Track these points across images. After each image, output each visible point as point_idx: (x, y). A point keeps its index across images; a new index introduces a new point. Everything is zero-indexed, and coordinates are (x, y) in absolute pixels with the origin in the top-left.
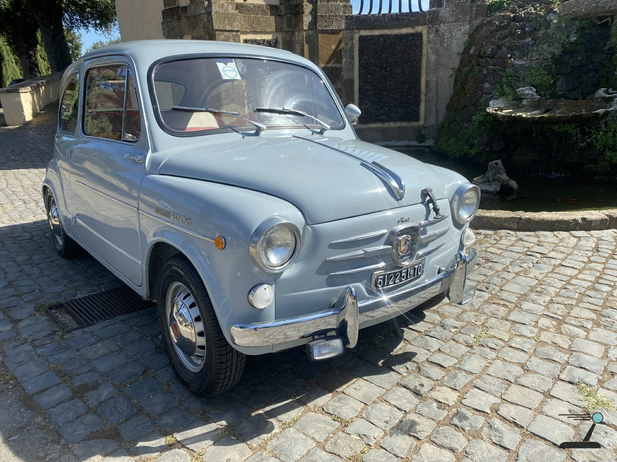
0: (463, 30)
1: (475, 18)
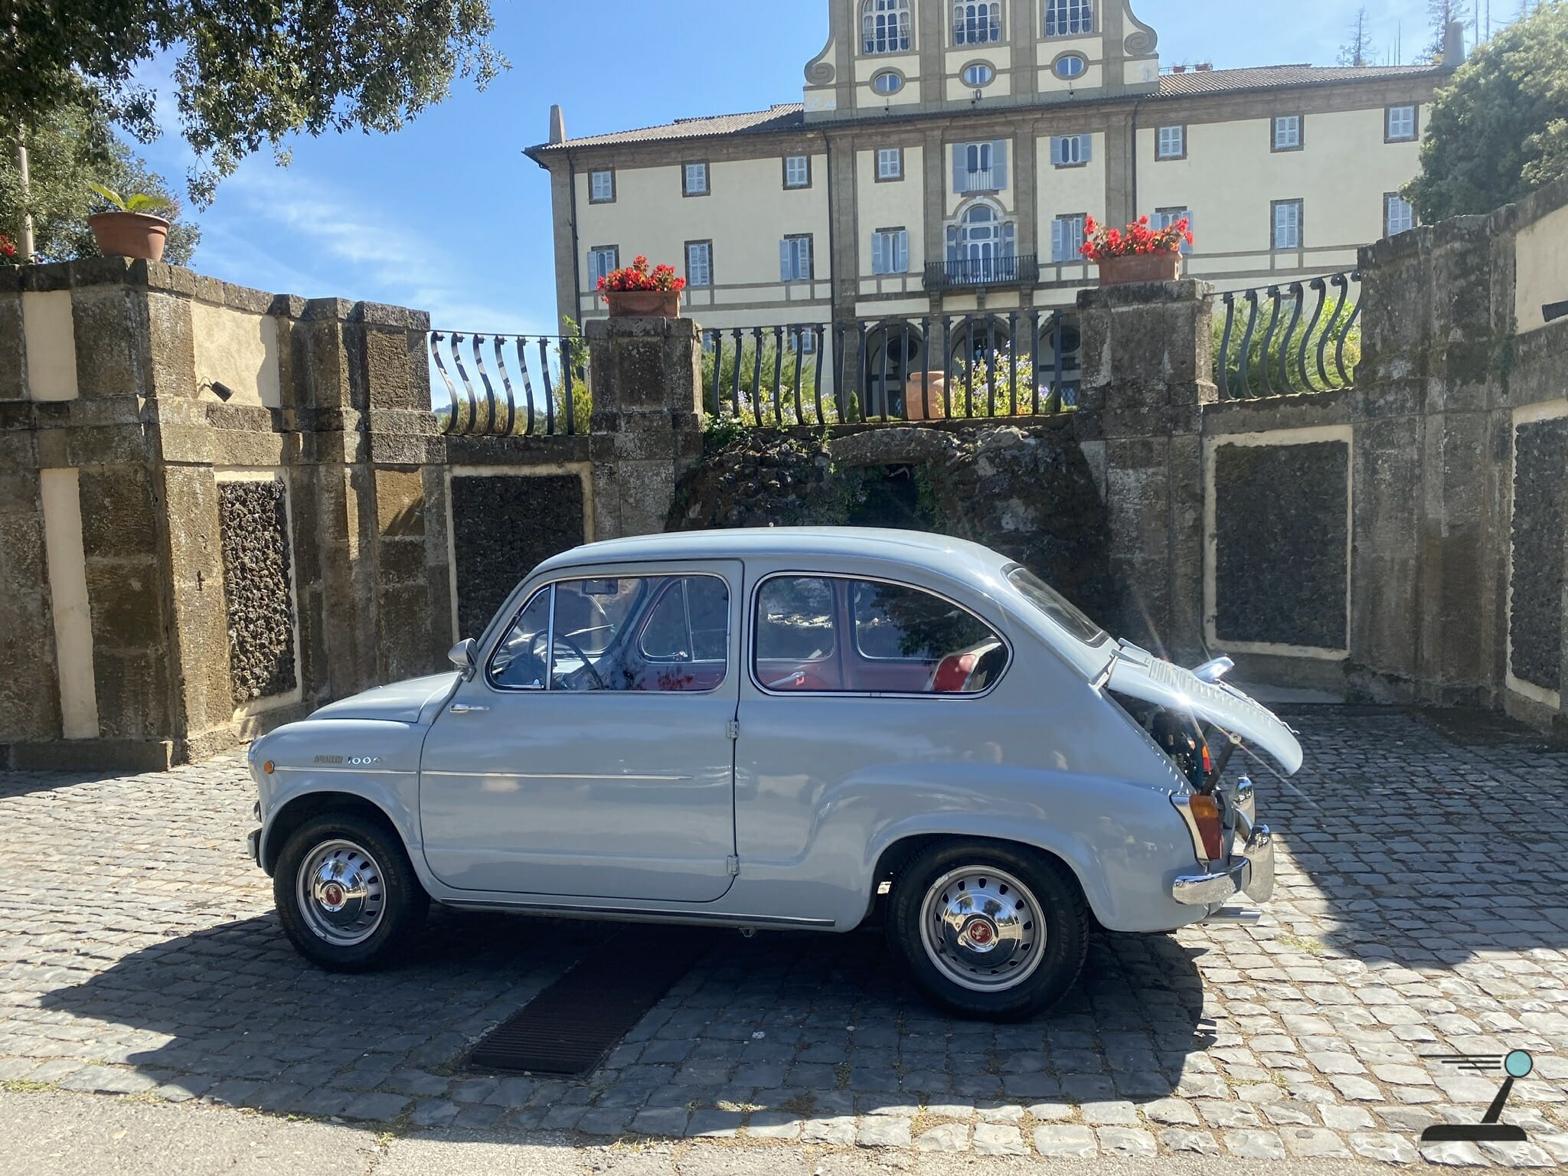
0: (664, 475)
1: (683, 455)
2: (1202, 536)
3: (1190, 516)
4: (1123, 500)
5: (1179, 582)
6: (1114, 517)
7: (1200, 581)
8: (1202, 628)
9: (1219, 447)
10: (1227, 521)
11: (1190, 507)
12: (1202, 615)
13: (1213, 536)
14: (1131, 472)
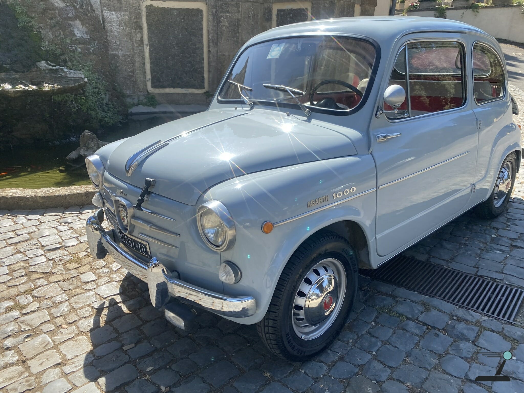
2: (143, 45)
3: (139, 36)
4: (111, 26)
5: (137, 65)
6: (108, 34)
7: (144, 64)
8: (146, 83)
9: (147, 5)
10: (153, 38)
11: (139, 32)
12: (145, 79)
13: (147, 45)
14: (114, 13)
